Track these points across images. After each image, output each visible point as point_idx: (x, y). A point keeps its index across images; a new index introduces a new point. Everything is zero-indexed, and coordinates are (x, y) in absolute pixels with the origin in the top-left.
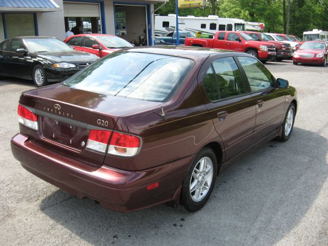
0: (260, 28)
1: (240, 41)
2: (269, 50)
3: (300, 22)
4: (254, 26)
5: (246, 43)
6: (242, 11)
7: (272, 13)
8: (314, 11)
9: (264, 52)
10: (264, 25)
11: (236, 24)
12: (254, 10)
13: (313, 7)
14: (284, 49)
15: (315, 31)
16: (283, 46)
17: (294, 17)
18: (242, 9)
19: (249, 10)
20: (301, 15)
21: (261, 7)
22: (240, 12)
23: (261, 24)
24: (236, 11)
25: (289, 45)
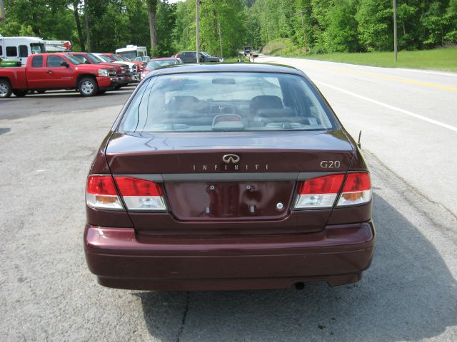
0: (65, 48)
1: (67, 66)
2: (111, 75)
3: (103, 37)
4: (55, 46)
5: (77, 68)
6: (22, 27)
7: (65, 27)
8: (119, 22)
9: (104, 78)
10: (70, 44)
11: (32, 45)
12: (39, 24)
13: (117, 17)
14: (123, 72)
15: (130, 48)
16: (122, 68)
17: (94, 31)
18: (21, 23)
19: (31, 25)
20: (104, 27)
21: (48, 19)
22: (20, 28)
23: (66, 42)
24: (12, 26)
25: (127, 67)
